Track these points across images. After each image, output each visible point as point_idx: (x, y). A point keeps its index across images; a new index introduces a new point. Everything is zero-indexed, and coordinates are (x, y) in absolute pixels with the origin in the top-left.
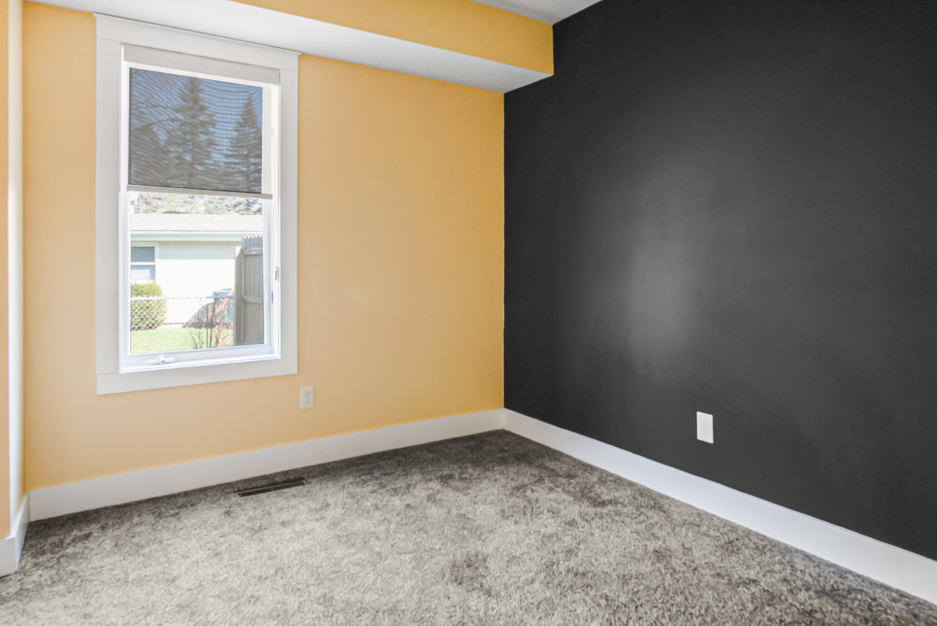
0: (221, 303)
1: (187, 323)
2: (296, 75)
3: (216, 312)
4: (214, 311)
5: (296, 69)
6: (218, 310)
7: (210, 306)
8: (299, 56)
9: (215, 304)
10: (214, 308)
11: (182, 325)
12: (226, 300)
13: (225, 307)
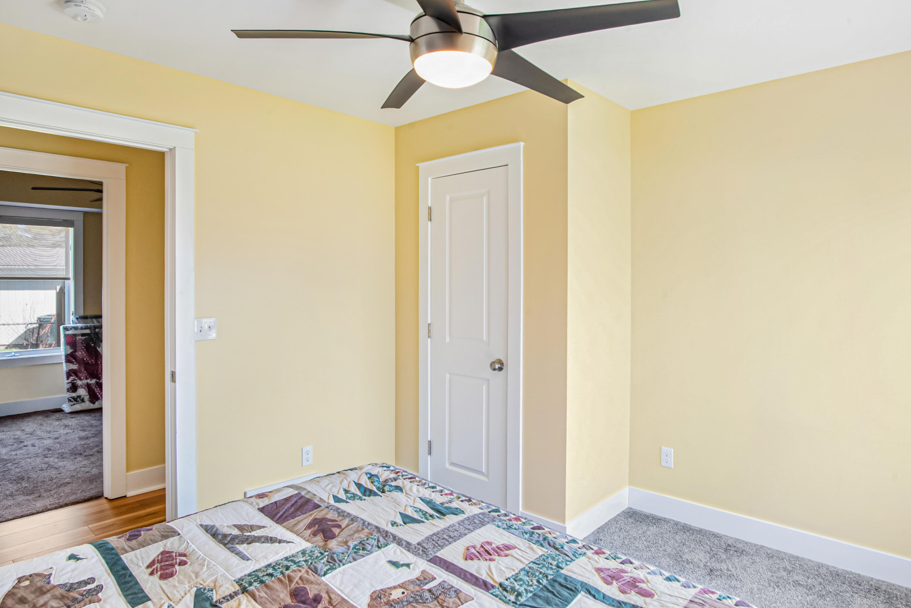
0: (45, 328)
1: (9, 345)
2: (82, 222)
3: (41, 334)
4: (38, 334)
5: (82, 219)
6: (42, 333)
7: (35, 330)
8: (84, 214)
9: (39, 329)
10: (39, 331)
11: (5, 347)
12: (49, 326)
13: (48, 331)
